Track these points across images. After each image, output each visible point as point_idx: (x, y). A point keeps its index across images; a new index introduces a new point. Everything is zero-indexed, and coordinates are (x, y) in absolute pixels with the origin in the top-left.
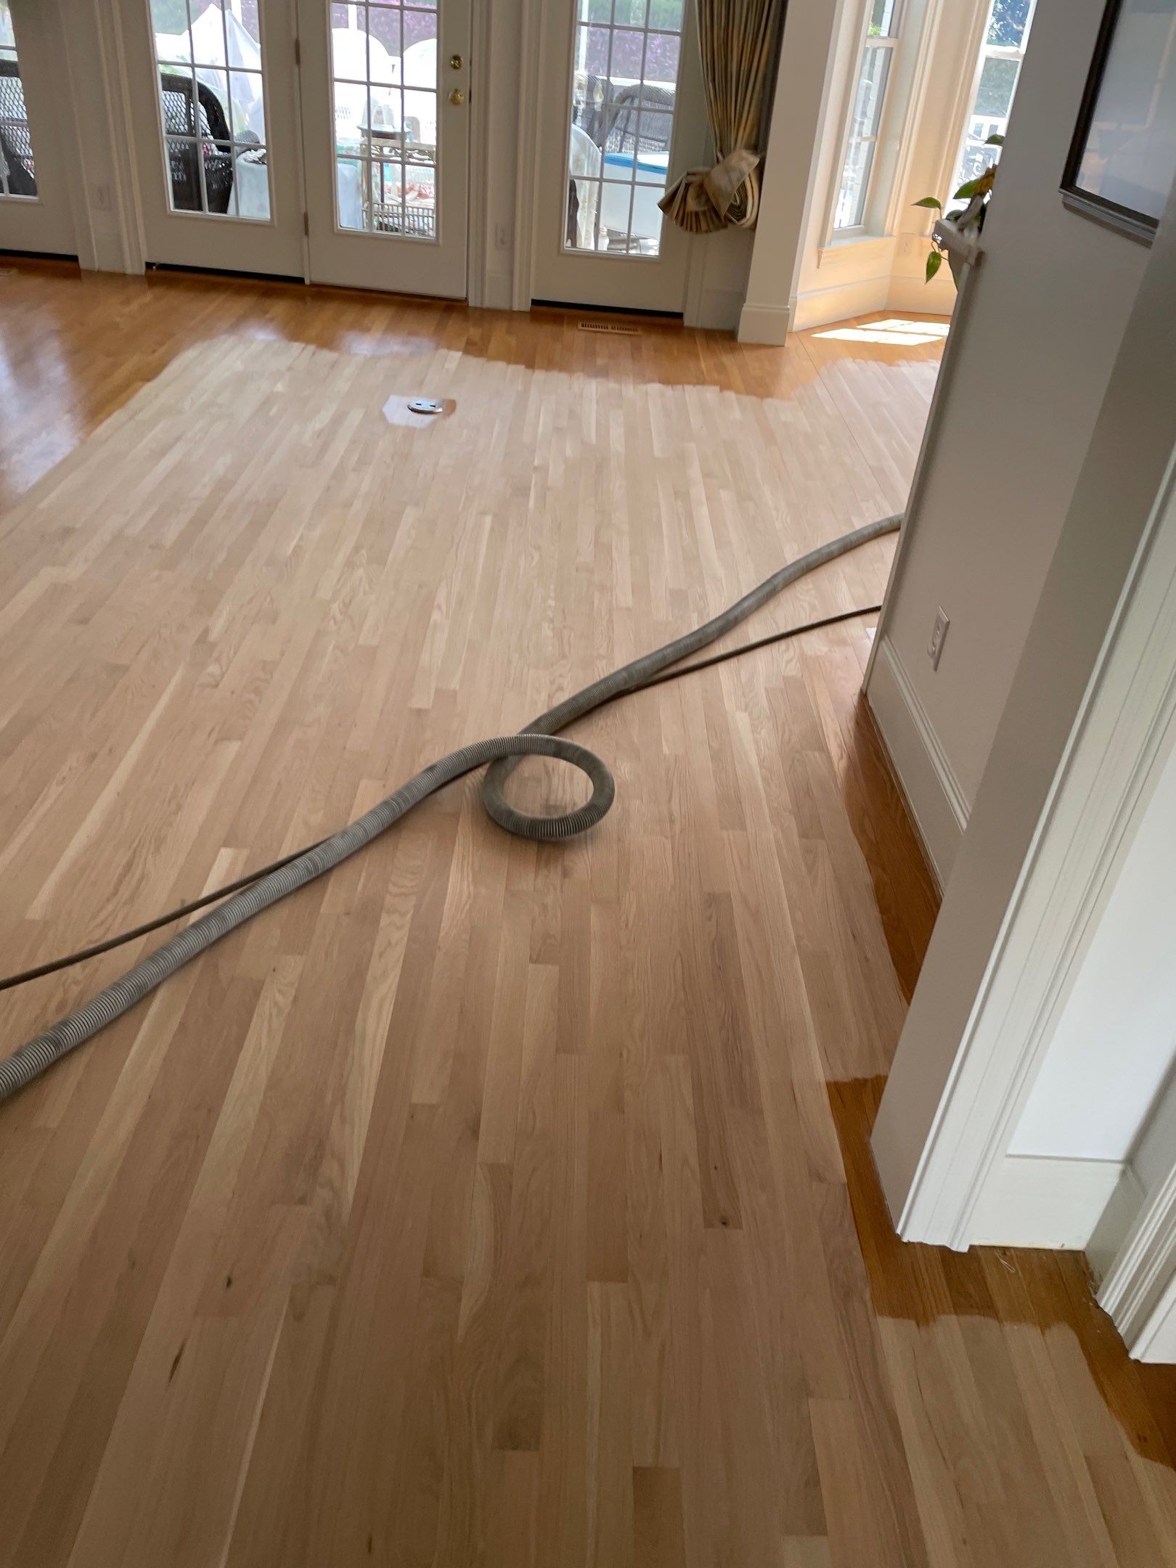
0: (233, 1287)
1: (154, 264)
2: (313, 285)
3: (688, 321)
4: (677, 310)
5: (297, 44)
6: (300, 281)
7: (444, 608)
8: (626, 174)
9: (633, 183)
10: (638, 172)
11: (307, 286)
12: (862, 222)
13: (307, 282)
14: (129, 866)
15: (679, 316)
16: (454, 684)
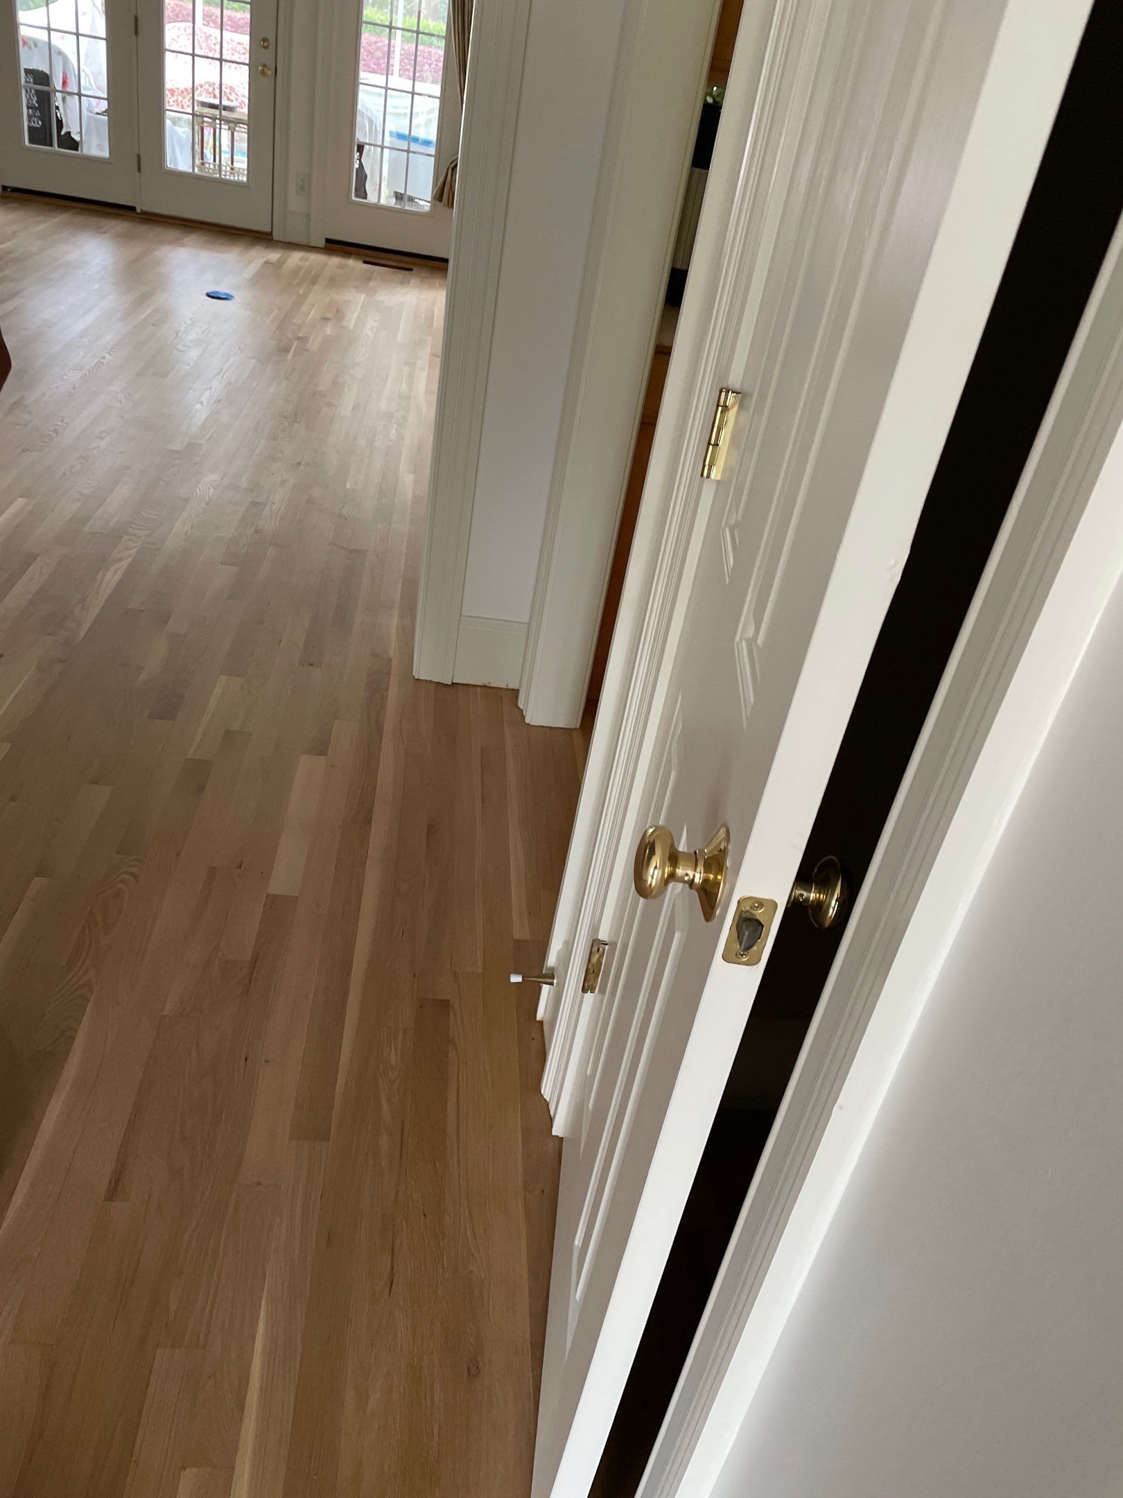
1: (9, 187)
2: (144, 213)
6: (133, 209)
9: (408, 152)
11: (138, 213)
13: (138, 210)
15: (445, 261)
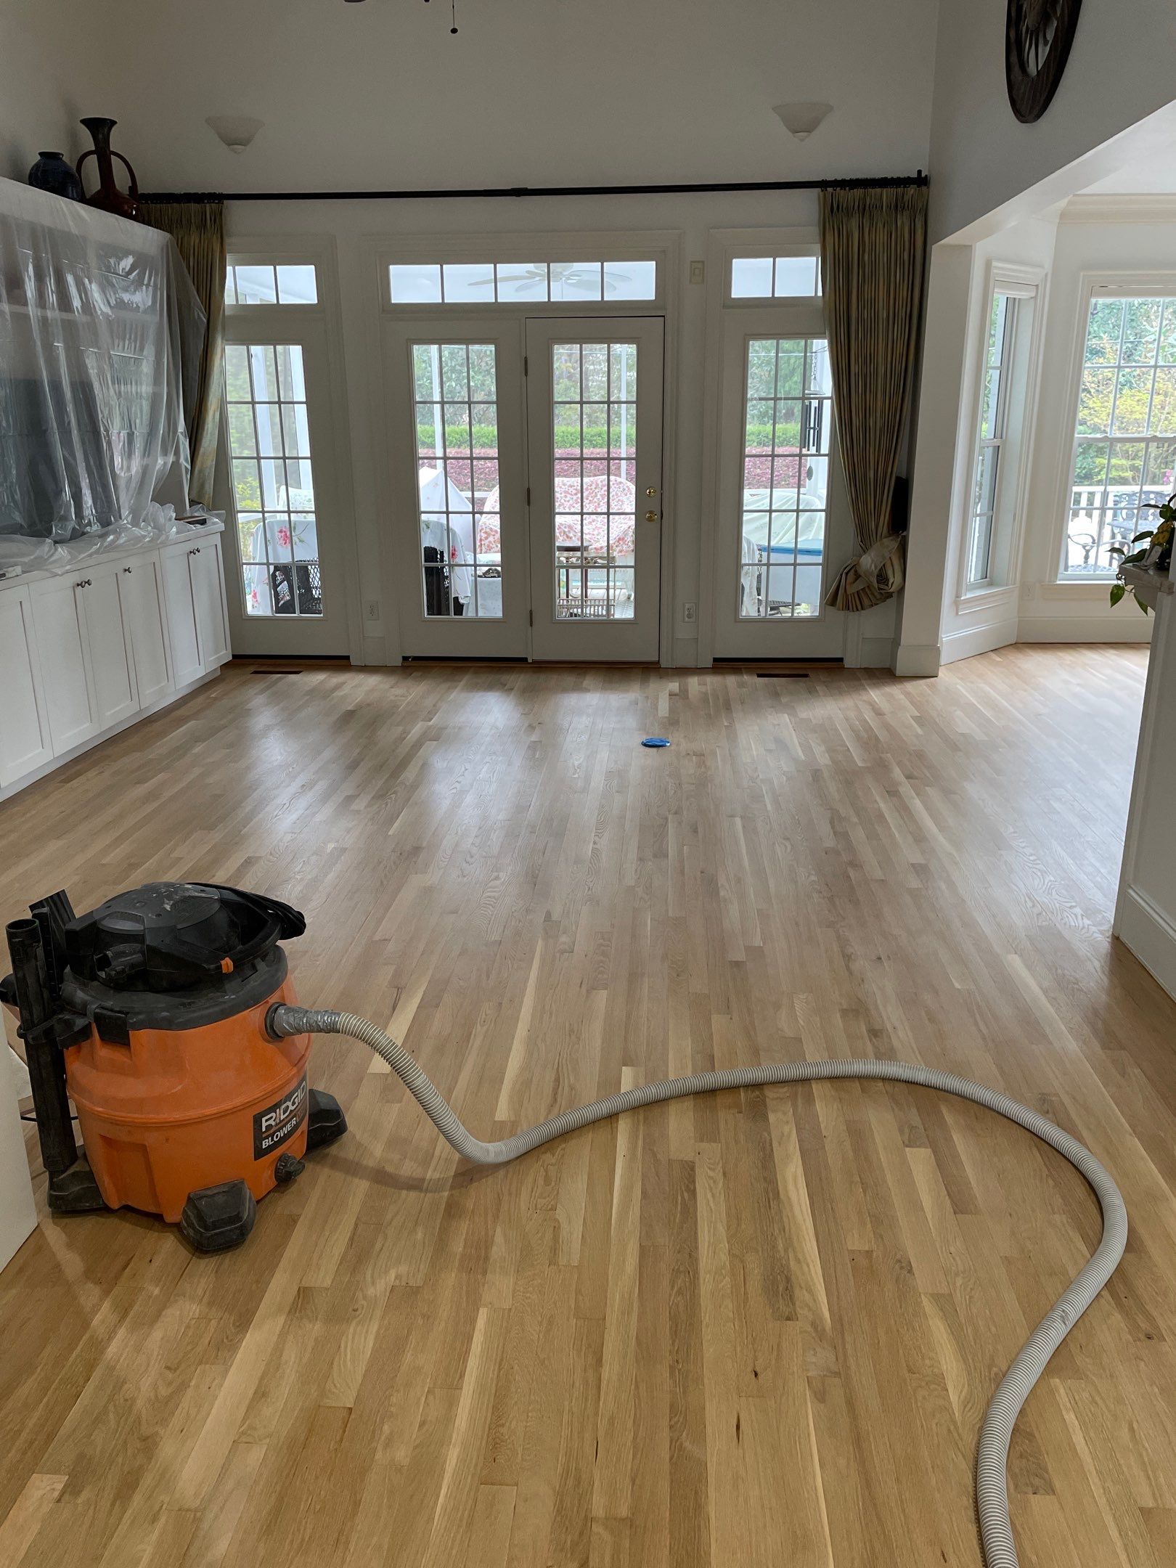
0: (759, 1377)
1: (410, 657)
2: (534, 662)
3: (847, 664)
4: (839, 656)
5: (529, 490)
6: (525, 660)
7: (727, 887)
8: (789, 558)
9: (795, 565)
10: (798, 556)
11: (530, 663)
12: (988, 576)
13: (530, 661)
14: (557, 1080)
15: (841, 660)
16: (758, 942)
